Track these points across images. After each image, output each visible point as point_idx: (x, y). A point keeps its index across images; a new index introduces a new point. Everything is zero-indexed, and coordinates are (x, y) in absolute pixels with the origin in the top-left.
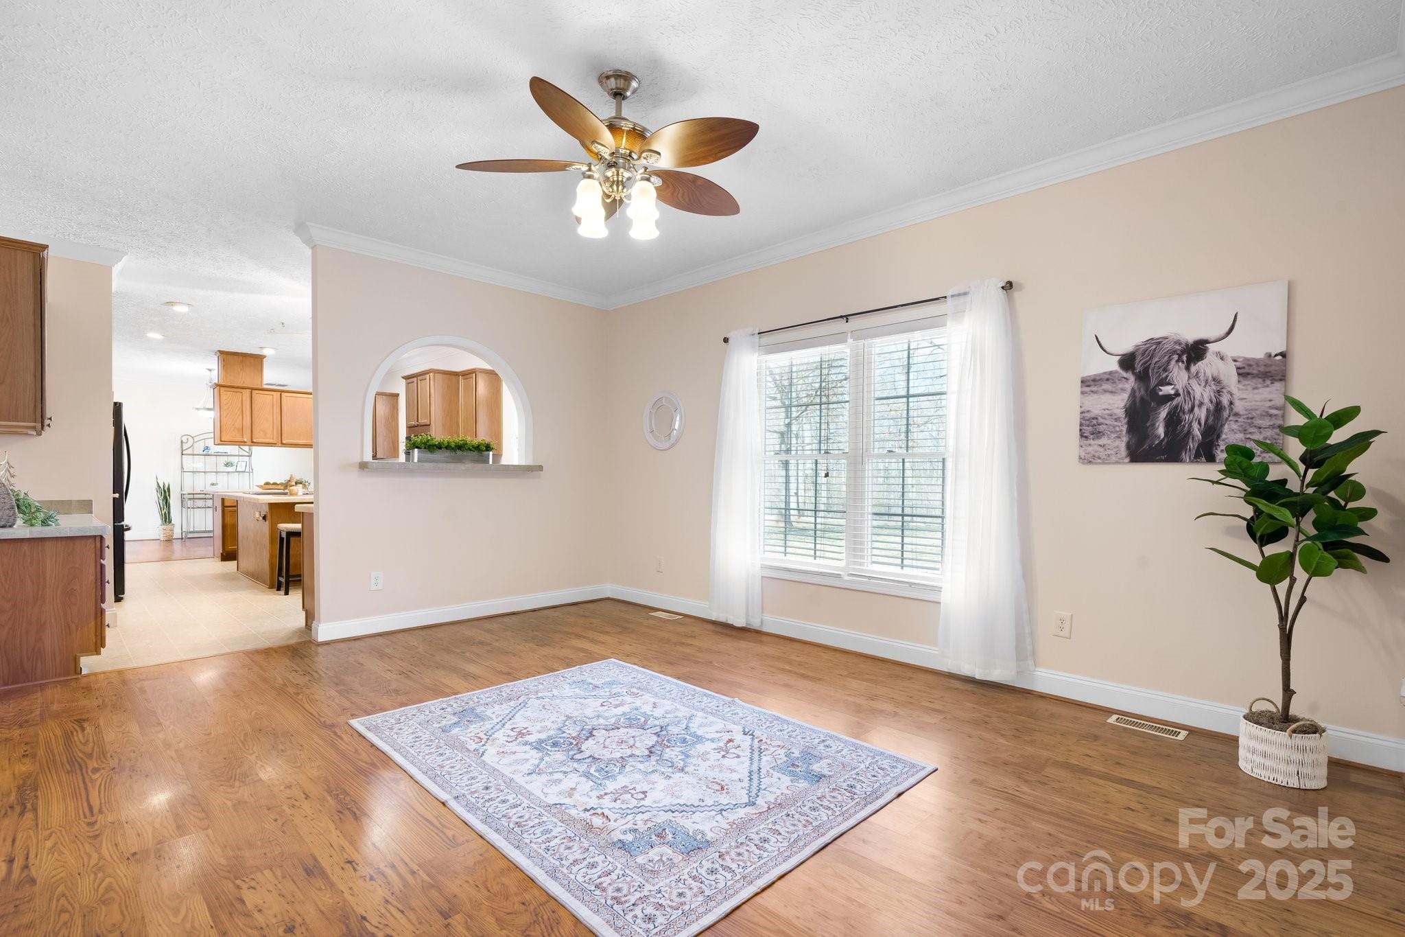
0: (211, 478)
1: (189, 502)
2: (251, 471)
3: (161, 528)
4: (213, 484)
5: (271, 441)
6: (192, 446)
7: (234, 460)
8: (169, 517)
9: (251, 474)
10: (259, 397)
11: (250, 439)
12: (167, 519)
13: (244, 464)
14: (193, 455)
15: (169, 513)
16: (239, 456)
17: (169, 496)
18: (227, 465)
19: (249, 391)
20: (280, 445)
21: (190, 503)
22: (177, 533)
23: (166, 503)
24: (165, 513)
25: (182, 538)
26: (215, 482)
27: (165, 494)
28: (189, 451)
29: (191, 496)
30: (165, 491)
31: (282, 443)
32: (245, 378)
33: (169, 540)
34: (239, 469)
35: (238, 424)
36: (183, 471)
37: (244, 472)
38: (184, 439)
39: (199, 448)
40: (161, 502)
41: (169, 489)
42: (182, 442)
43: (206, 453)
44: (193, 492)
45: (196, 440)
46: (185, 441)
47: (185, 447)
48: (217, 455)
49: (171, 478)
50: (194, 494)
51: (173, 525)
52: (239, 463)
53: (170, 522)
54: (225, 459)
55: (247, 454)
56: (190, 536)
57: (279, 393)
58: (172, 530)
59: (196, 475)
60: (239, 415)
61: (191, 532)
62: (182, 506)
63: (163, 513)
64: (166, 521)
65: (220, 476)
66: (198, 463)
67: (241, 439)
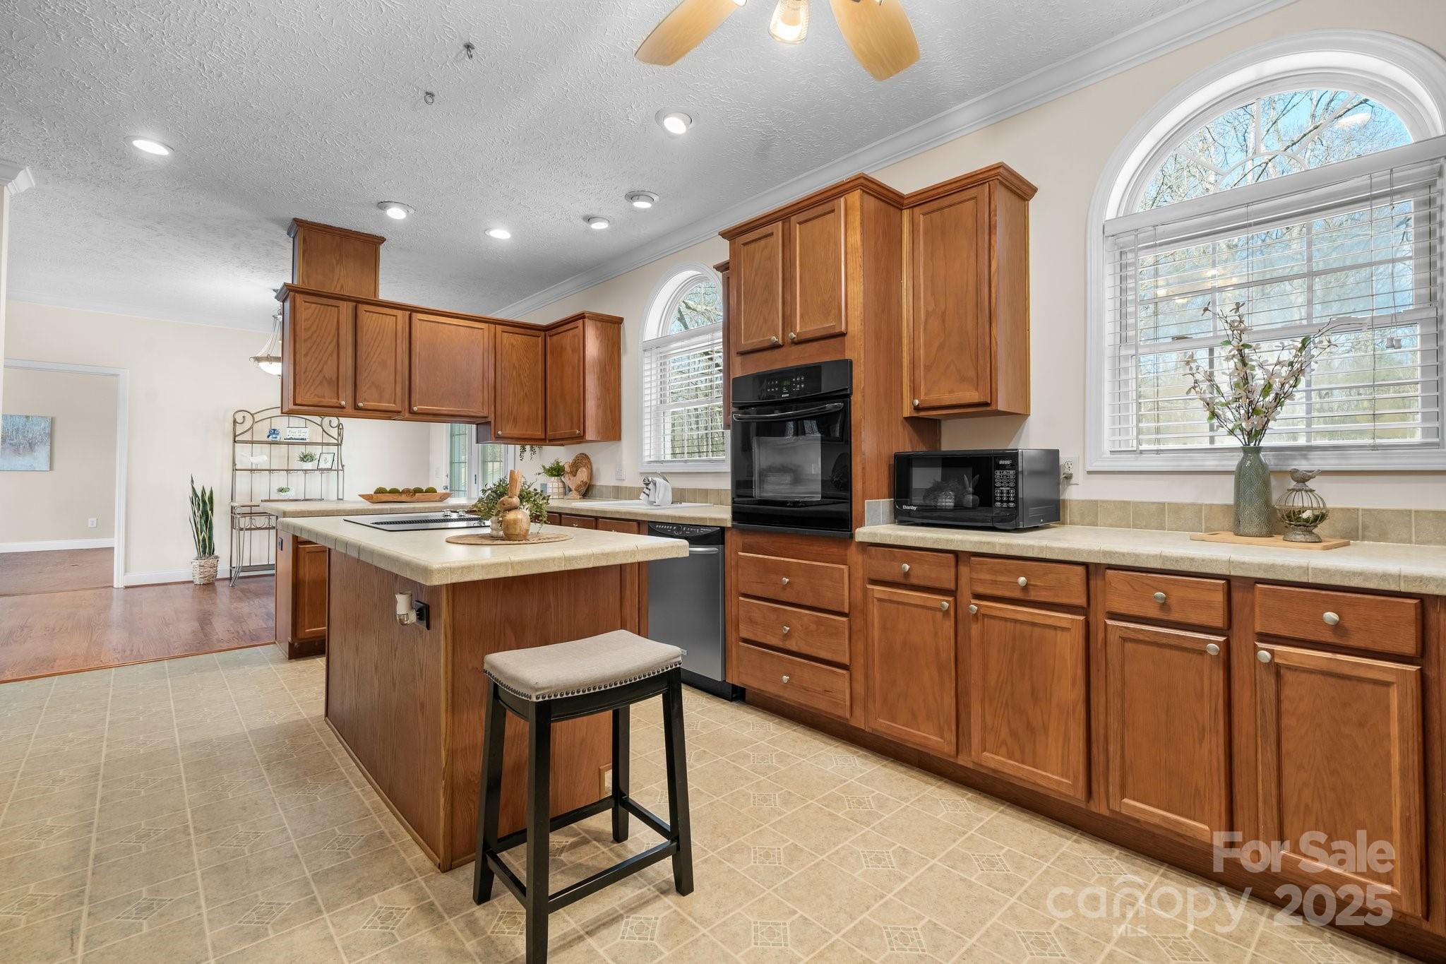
0: (279, 480)
1: (242, 520)
2: (340, 468)
3: (197, 563)
4: (281, 490)
5: (392, 406)
6: (252, 427)
7: (316, 450)
8: (210, 545)
9: (341, 473)
10: (370, 319)
11: (350, 400)
12: (206, 548)
13: (330, 457)
14: (252, 442)
15: (210, 538)
16: (322, 444)
17: (212, 510)
18: (305, 458)
19: (351, 305)
20: (407, 415)
21: (244, 522)
22: (223, 570)
23: (206, 522)
24: (204, 540)
25: (230, 579)
26: (285, 486)
27: (204, 506)
28: (247, 437)
29: (247, 510)
30: (204, 502)
31: (411, 412)
32: (345, 280)
33: (209, 585)
34: (322, 465)
35: (330, 371)
36: (235, 470)
37: (331, 469)
38: (239, 418)
39: (262, 432)
40: (198, 519)
41: (211, 498)
42: (235, 422)
43: (273, 439)
44: (249, 504)
45: (258, 417)
46: (239, 420)
47: (239, 430)
48: (290, 443)
49: (216, 481)
50: (251, 506)
51: (217, 557)
52: (323, 455)
53: (212, 552)
54: (301, 450)
55: (336, 442)
56: (242, 574)
57: (408, 313)
58: (215, 566)
59: (256, 475)
60: (331, 355)
61: (245, 569)
62: (232, 527)
63: (201, 538)
64: (204, 552)
65: (293, 476)
66: (260, 457)
67: (334, 401)
